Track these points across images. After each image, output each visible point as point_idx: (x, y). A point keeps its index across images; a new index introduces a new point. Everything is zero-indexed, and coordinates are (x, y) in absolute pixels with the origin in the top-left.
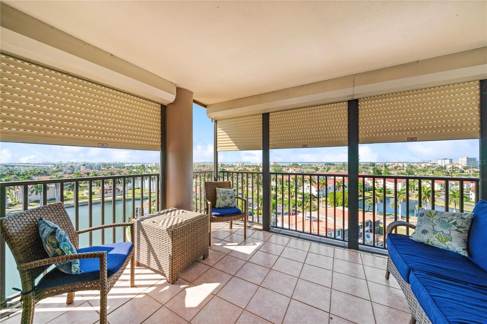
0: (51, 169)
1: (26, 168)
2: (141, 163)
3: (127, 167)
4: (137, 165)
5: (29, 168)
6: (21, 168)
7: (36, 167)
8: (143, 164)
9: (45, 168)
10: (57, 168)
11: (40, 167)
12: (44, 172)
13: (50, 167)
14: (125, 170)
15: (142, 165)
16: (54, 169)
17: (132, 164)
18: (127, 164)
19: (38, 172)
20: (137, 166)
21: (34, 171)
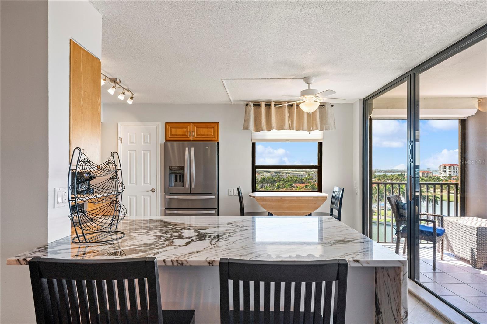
0: (304, 176)
1: (288, 175)
2: (397, 172)
3: (379, 176)
4: (393, 174)
5: (289, 175)
6: (284, 174)
7: (294, 174)
8: (402, 173)
9: (299, 175)
10: (309, 176)
11: (296, 174)
12: (300, 179)
13: (303, 175)
14: (376, 180)
15: (400, 173)
16: (306, 176)
17: (385, 172)
18: (378, 171)
19: (295, 179)
20: (394, 176)
21: (293, 178)
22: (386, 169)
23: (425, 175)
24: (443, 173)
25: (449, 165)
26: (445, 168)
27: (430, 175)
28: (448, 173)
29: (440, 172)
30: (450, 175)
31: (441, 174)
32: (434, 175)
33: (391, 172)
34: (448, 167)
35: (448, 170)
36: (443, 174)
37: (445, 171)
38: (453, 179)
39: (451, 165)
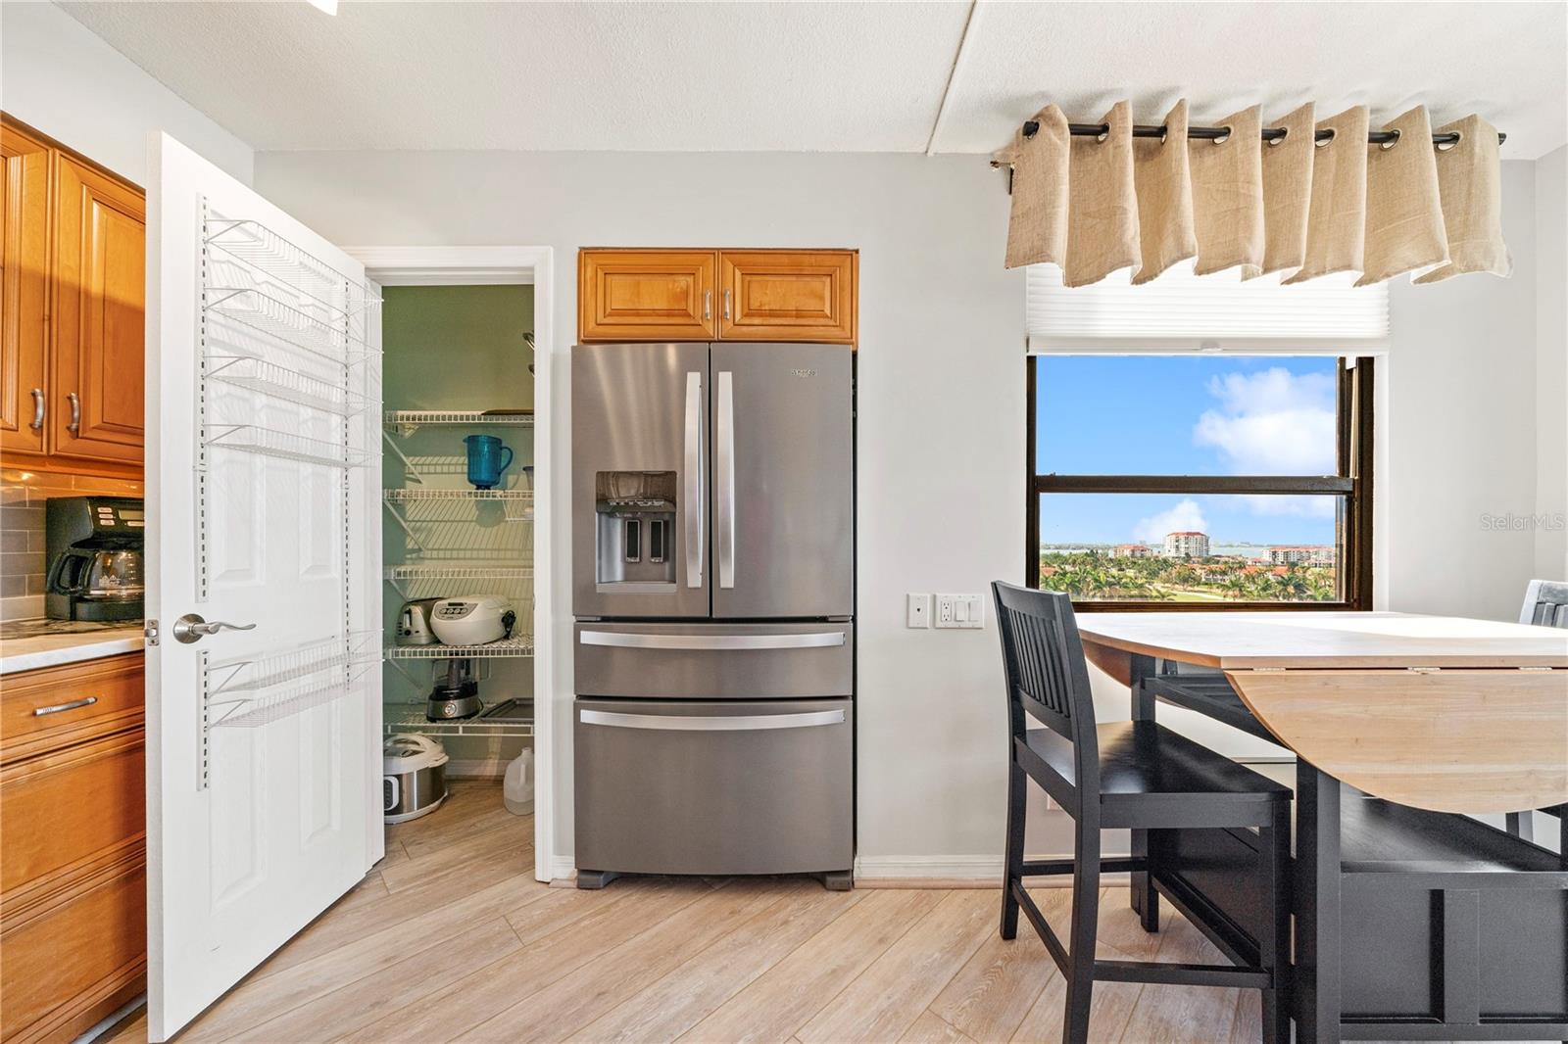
22: (1057, 543)
23: (1138, 554)
24: (1173, 550)
25: (1184, 534)
26: (1177, 541)
27: (1148, 554)
28: (1182, 550)
29: (1167, 547)
30: (1187, 554)
31: (1169, 553)
32: (1155, 554)
33: (1068, 548)
34: (1182, 538)
35: (1182, 545)
36: (1173, 553)
37: (1177, 547)
38: (1194, 562)
39: (1188, 534)
